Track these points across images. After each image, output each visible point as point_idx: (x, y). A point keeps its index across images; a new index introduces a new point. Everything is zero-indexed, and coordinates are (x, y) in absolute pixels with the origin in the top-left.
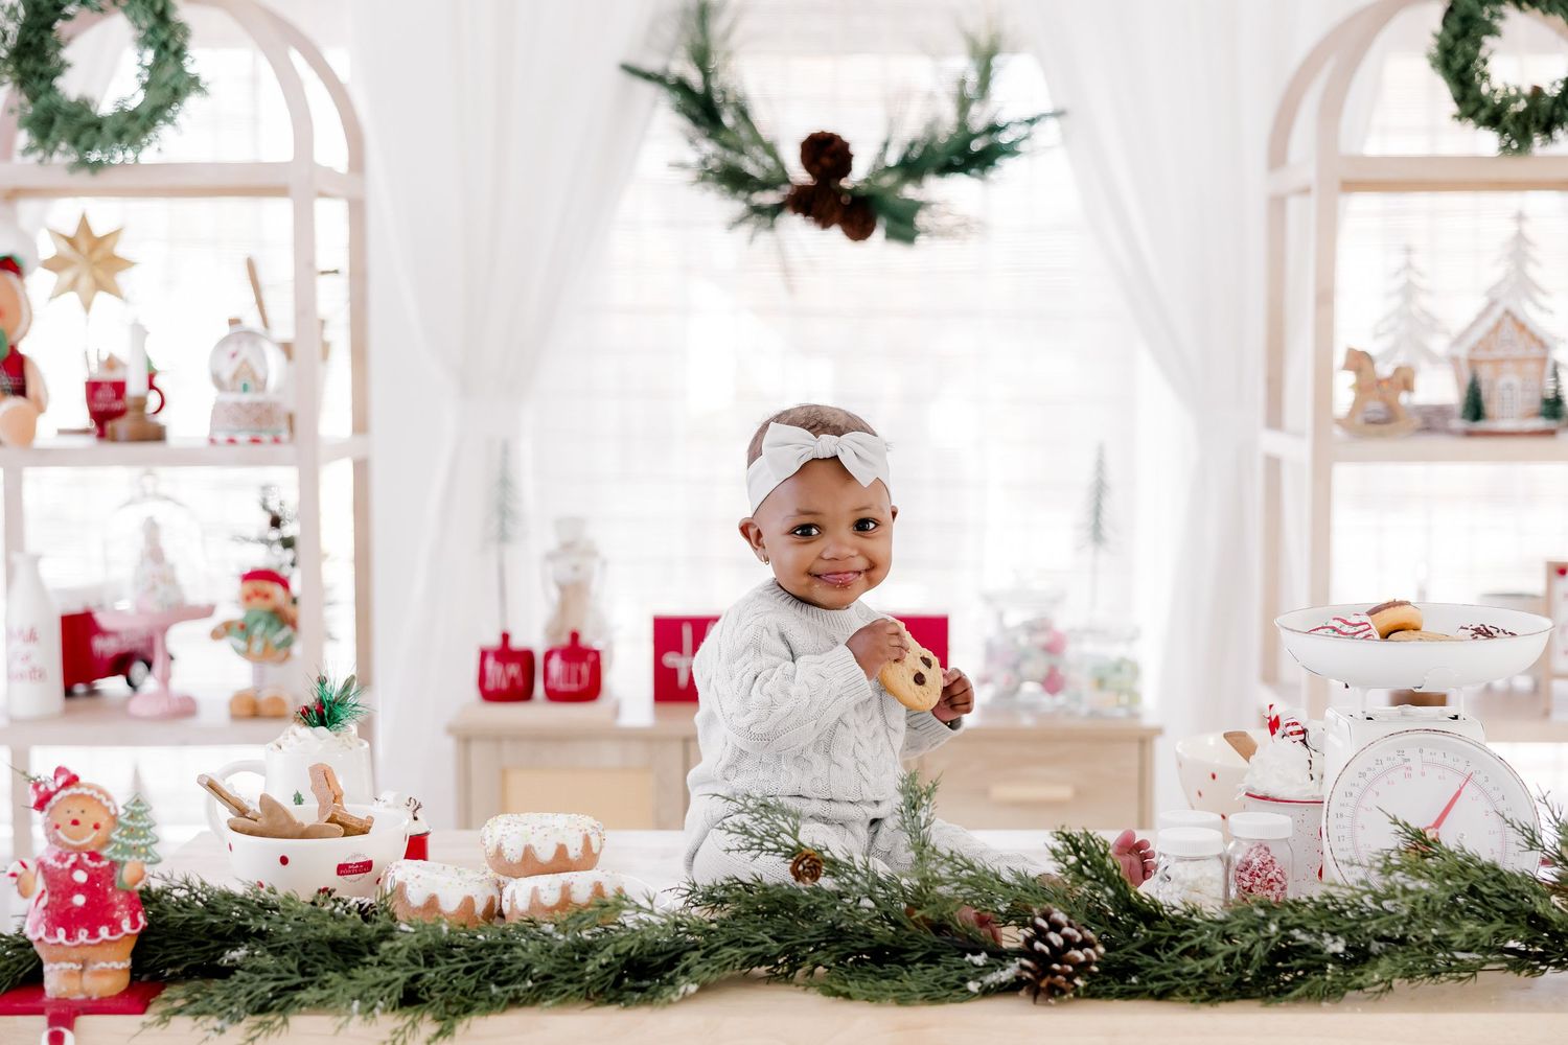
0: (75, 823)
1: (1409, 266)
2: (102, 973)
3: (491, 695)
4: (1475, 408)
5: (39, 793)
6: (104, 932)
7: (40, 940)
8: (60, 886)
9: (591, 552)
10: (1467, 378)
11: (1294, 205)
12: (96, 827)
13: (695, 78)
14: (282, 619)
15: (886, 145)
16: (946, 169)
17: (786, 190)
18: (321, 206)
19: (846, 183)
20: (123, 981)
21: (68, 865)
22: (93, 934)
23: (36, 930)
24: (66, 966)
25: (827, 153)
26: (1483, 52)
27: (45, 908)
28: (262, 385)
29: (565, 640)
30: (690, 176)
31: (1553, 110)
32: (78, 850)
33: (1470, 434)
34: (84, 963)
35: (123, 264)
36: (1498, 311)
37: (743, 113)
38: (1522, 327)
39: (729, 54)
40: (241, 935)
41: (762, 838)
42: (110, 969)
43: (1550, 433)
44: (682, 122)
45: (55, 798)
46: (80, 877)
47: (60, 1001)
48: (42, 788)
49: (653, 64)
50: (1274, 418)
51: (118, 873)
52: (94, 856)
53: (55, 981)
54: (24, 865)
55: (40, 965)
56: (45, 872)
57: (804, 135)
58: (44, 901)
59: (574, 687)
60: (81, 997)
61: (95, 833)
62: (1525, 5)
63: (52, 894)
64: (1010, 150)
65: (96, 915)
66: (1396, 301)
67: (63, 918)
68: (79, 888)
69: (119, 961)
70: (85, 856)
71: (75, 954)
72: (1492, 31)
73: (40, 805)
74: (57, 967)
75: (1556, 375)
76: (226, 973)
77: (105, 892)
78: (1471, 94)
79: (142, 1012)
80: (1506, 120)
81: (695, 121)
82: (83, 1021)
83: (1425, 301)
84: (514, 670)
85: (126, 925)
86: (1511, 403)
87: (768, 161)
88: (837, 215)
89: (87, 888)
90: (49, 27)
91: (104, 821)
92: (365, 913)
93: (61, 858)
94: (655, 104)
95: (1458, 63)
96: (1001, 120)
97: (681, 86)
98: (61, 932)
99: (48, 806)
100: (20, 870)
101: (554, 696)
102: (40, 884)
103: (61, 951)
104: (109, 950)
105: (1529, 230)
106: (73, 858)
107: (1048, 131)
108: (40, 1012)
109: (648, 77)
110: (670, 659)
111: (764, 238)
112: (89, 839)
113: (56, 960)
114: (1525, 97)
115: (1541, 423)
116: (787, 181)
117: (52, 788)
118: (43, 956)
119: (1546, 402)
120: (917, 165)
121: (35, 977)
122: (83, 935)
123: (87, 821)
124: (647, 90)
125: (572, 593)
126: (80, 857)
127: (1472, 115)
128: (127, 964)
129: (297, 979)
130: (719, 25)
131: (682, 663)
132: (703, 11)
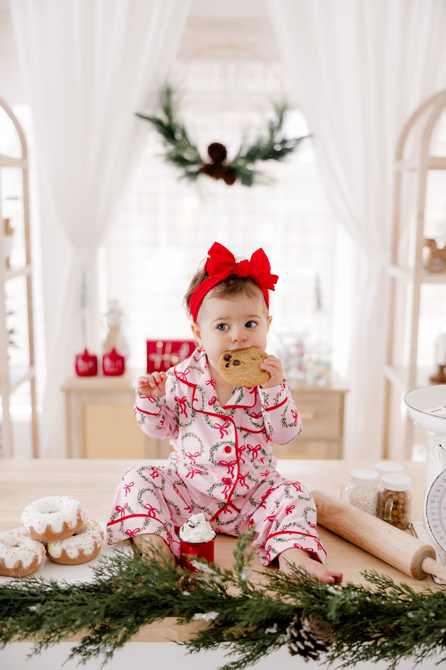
3: (81, 374)
9: (120, 313)
11: (406, 176)
13: (165, 120)
15: (241, 148)
16: (266, 157)
17: (201, 166)
19: (225, 163)
25: (218, 151)
29: (110, 351)
30: (163, 159)
37: (184, 134)
44: (162, 138)
49: (149, 113)
50: (395, 261)
57: (209, 144)
59: (114, 370)
64: (290, 150)
84: (91, 364)
87: (194, 154)
88: (222, 175)
96: (287, 138)
97: (159, 122)
101: (107, 374)
107: (306, 144)
109: (146, 118)
110: (153, 357)
111: (193, 185)
116: (201, 162)
120: (253, 155)
124: (147, 125)
130: (175, 98)
131: (157, 359)
132: (168, 92)
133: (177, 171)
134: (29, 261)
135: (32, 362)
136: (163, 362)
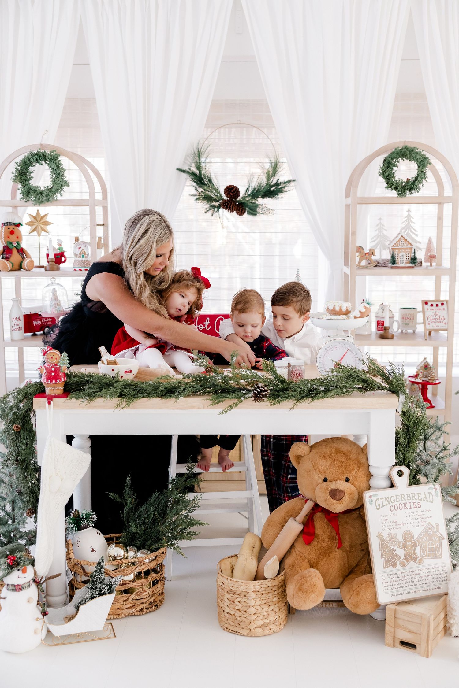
0: (52, 358)
1: (380, 223)
2: (58, 389)
4: (393, 261)
5: (44, 352)
6: (58, 381)
7: (45, 383)
8: (49, 371)
10: (392, 253)
12: (56, 359)
13: (197, 172)
15: (248, 189)
16: (264, 196)
17: (222, 201)
19: (238, 199)
20: (62, 391)
21: (50, 367)
22: (56, 381)
23: (44, 380)
24: (50, 388)
25: (232, 191)
26: (393, 171)
27: (46, 376)
28: (87, 256)
31: (411, 185)
32: (52, 364)
33: (392, 268)
34: (54, 388)
35: (49, 223)
36: (400, 236)
37: (210, 181)
38: (406, 240)
39: (206, 165)
40: (88, 382)
41: (200, 363)
42: (60, 389)
43: (413, 268)
44: (195, 184)
45: (47, 353)
46: (53, 369)
47: (49, 395)
48: (45, 351)
49: (186, 168)
50: (346, 263)
51: (61, 369)
52: (56, 365)
53: (48, 391)
54: (41, 367)
55: (45, 388)
56: (46, 368)
57: (225, 187)
58: (45, 375)
60: (54, 394)
61: (56, 360)
62: (404, 159)
63: (47, 373)
64: (281, 191)
65: (56, 378)
66: (377, 232)
67: (49, 378)
68: (52, 372)
69: (61, 387)
70: (54, 365)
71: (52, 386)
72: (396, 166)
73: (44, 354)
74: (48, 388)
75: (415, 253)
76: (84, 390)
77: (58, 372)
78: (390, 182)
79: (67, 398)
80: (399, 188)
81: (197, 183)
82: (54, 399)
83: (385, 232)
85: (63, 380)
86: (403, 259)
88: (235, 208)
89: (55, 372)
91: (58, 358)
92: (113, 378)
93: (48, 365)
94: (187, 179)
95: (387, 174)
96: (279, 182)
97: (193, 174)
98: (49, 381)
99: (46, 354)
100: (40, 368)
102: (45, 371)
103: (49, 385)
104: (59, 385)
105: (412, 214)
106: (51, 365)
107: (291, 185)
108: (45, 397)
109: (184, 171)
111: (216, 214)
112: (55, 361)
113: (48, 387)
114: (405, 182)
115: (410, 265)
117: (47, 351)
118: (45, 387)
119: (412, 259)
120: (255, 194)
121: (44, 391)
122: (54, 382)
123: (54, 357)
124: (185, 175)
126: (53, 365)
127: (391, 187)
128: (63, 388)
129: (99, 390)
130: (203, 157)
132: (199, 154)
133: (204, 205)
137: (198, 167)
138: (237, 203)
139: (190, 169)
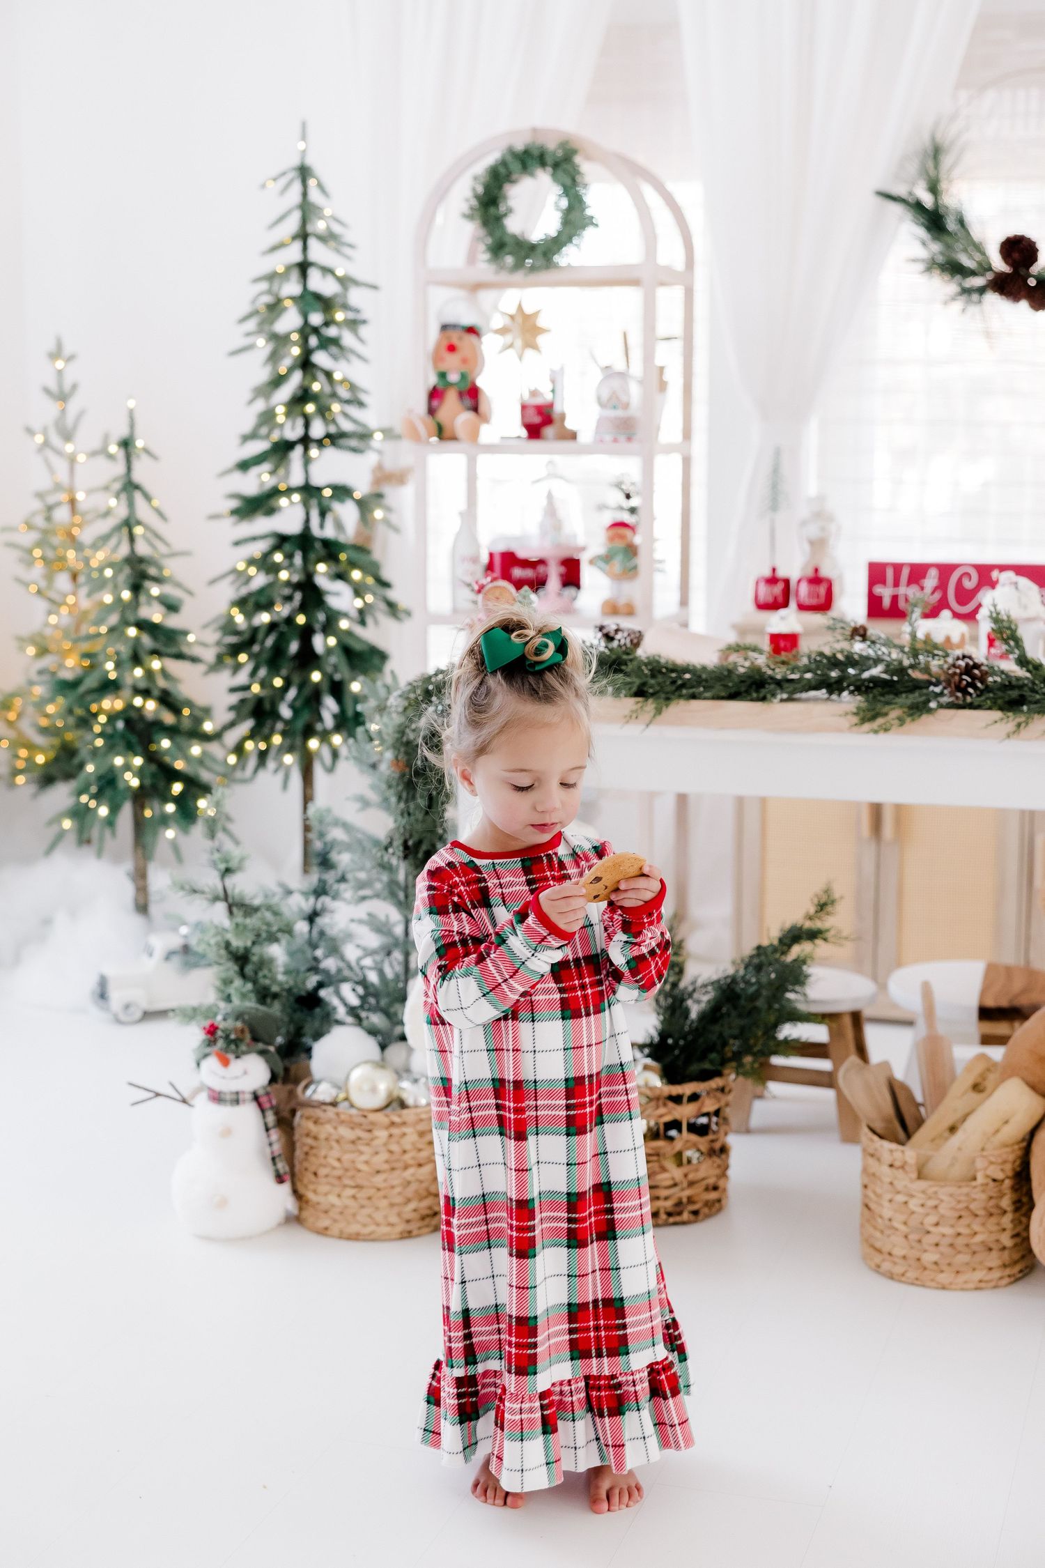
3: (763, 606)
5: (479, 587)
9: (830, 519)
13: (927, 200)
14: (631, 551)
17: (990, 276)
18: (662, 293)
19: (1034, 270)
25: (1020, 249)
28: (626, 406)
29: (810, 573)
30: (921, 267)
35: (541, 331)
37: (961, 222)
39: (950, 181)
44: (921, 231)
49: (900, 190)
57: (1003, 239)
59: (814, 602)
81: (929, 229)
84: (777, 590)
87: (978, 257)
88: (1022, 293)
90: (500, 187)
94: (901, 218)
97: (918, 206)
101: (802, 607)
109: (897, 200)
110: (878, 590)
111: (973, 309)
116: (990, 269)
124: (896, 209)
125: (818, 545)
130: (947, 161)
131: (886, 593)
132: (936, 152)
133: (945, 286)
134: (687, 434)
135: (684, 602)
136: (895, 599)
137: (934, 189)
138: (1032, 282)
139: (910, 193)
